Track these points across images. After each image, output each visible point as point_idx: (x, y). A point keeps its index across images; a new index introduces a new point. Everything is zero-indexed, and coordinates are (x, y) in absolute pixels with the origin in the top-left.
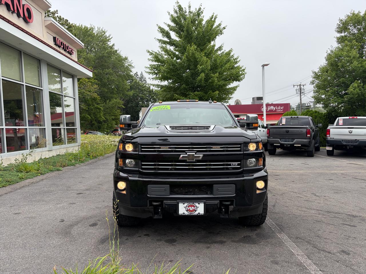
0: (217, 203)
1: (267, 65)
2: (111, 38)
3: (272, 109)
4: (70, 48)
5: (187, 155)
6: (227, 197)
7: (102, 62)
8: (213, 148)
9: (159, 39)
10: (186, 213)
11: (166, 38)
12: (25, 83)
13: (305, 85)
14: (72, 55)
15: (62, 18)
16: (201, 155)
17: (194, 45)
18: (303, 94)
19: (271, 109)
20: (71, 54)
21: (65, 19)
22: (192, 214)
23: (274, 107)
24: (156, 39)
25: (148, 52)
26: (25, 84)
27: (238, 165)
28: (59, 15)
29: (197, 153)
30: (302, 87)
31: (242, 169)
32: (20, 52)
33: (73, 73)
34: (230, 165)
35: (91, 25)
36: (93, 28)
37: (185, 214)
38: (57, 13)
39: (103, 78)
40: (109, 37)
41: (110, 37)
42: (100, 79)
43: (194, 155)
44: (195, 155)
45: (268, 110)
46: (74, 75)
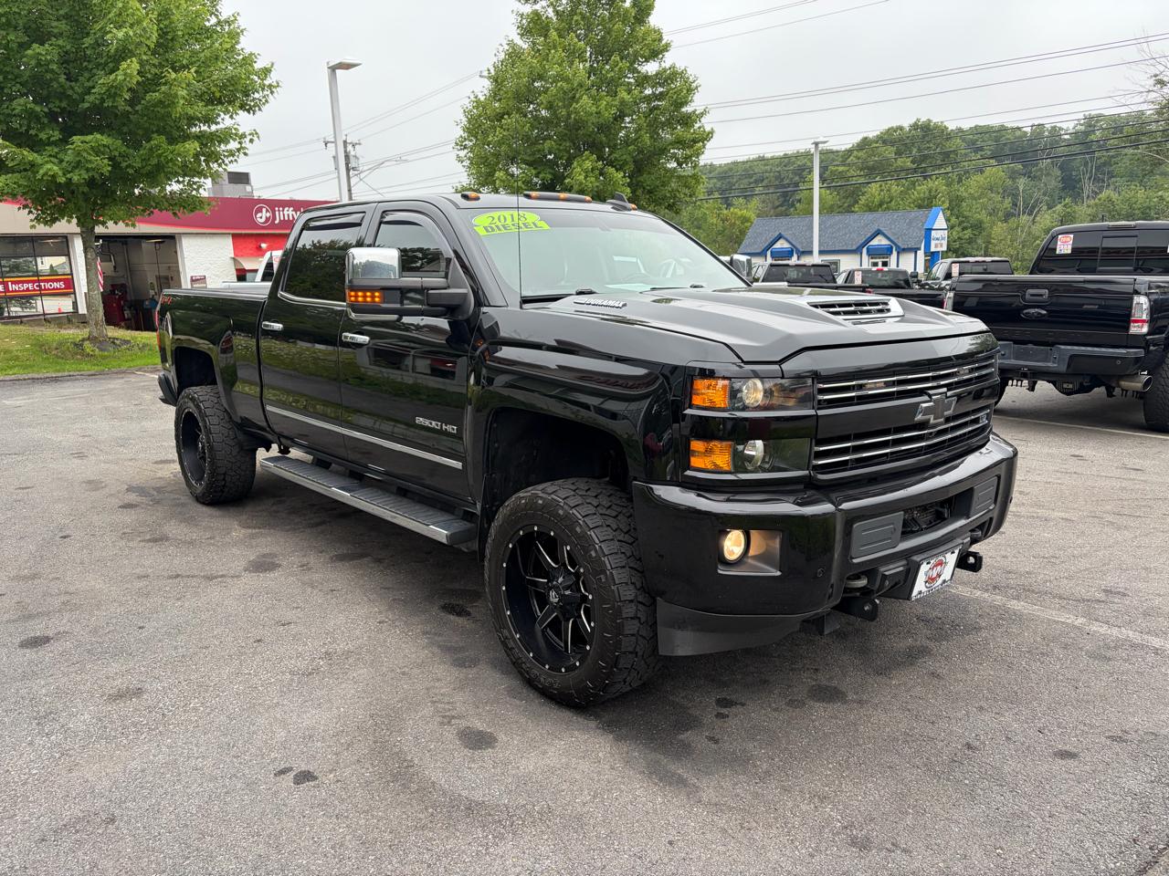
1: (348, 66)
3: (291, 218)
5: (932, 404)
8: (961, 372)
13: (360, 144)
16: (953, 400)
18: (356, 172)
19: (286, 218)
23: (295, 210)
29: (948, 394)
30: (350, 148)
44: (946, 401)
45: (277, 222)
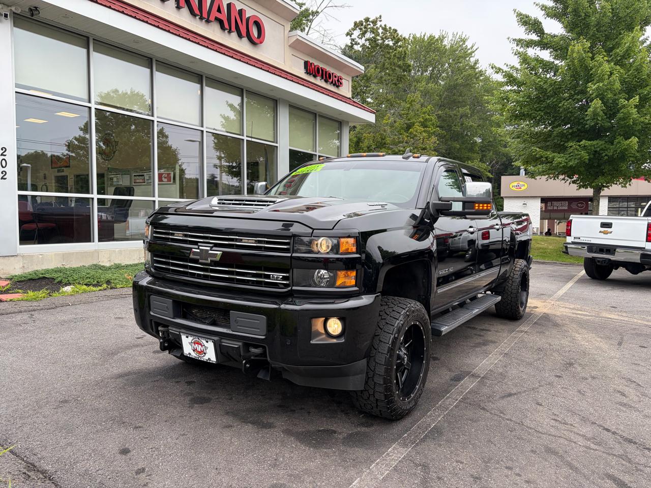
0: (236, 346)
2: (476, 49)
4: (335, 77)
5: (198, 251)
6: (252, 338)
7: (454, 95)
8: (243, 241)
9: (517, 38)
10: (194, 355)
11: (534, 34)
12: (247, 136)
14: (340, 88)
15: (388, 28)
16: (218, 252)
17: (585, 40)
20: (338, 87)
21: (392, 28)
22: (200, 359)
24: (510, 39)
25: (492, 68)
26: (245, 138)
27: (284, 278)
28: (383, 24)
29: (214, 248)
31: (290, 288)
32: (242, 90)
33: (340, 118)
34: (268, 277)
35: (442, 31)
36: (445, 36)
37: (191, 356)
38: (381, 21)
39: (452, 125)
40: (472, 47)
41: (474, 48)
42: (448, 126)
43: (208, 250)
44: (210, 252)
46: (343, 120)
